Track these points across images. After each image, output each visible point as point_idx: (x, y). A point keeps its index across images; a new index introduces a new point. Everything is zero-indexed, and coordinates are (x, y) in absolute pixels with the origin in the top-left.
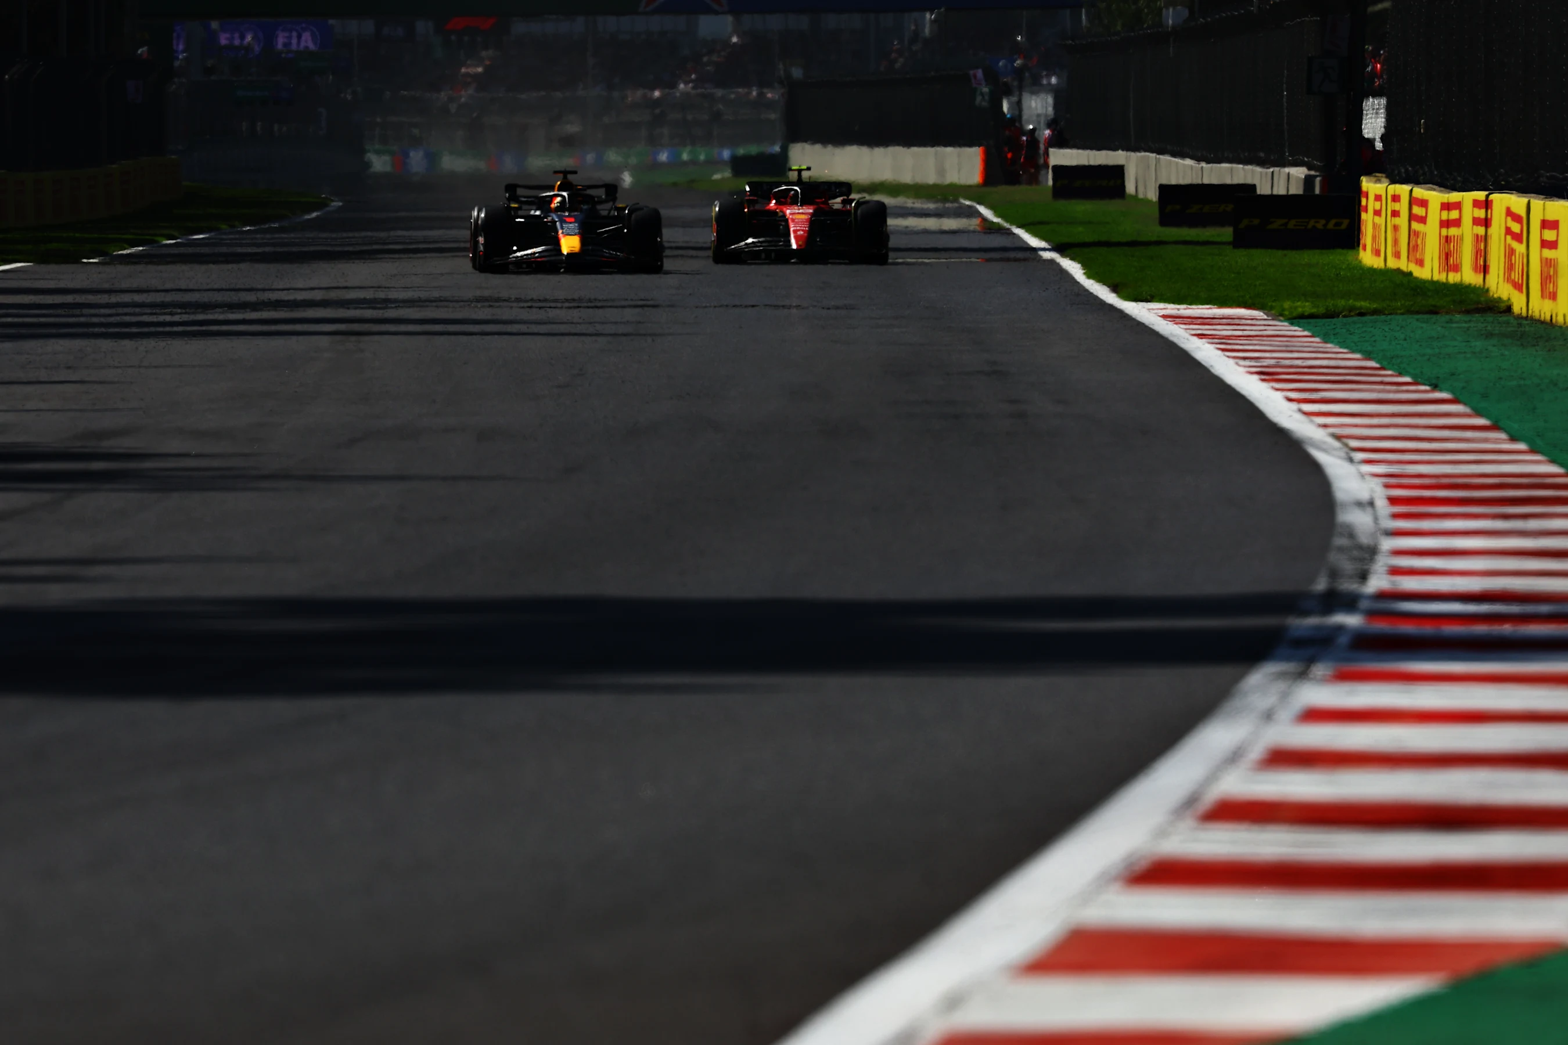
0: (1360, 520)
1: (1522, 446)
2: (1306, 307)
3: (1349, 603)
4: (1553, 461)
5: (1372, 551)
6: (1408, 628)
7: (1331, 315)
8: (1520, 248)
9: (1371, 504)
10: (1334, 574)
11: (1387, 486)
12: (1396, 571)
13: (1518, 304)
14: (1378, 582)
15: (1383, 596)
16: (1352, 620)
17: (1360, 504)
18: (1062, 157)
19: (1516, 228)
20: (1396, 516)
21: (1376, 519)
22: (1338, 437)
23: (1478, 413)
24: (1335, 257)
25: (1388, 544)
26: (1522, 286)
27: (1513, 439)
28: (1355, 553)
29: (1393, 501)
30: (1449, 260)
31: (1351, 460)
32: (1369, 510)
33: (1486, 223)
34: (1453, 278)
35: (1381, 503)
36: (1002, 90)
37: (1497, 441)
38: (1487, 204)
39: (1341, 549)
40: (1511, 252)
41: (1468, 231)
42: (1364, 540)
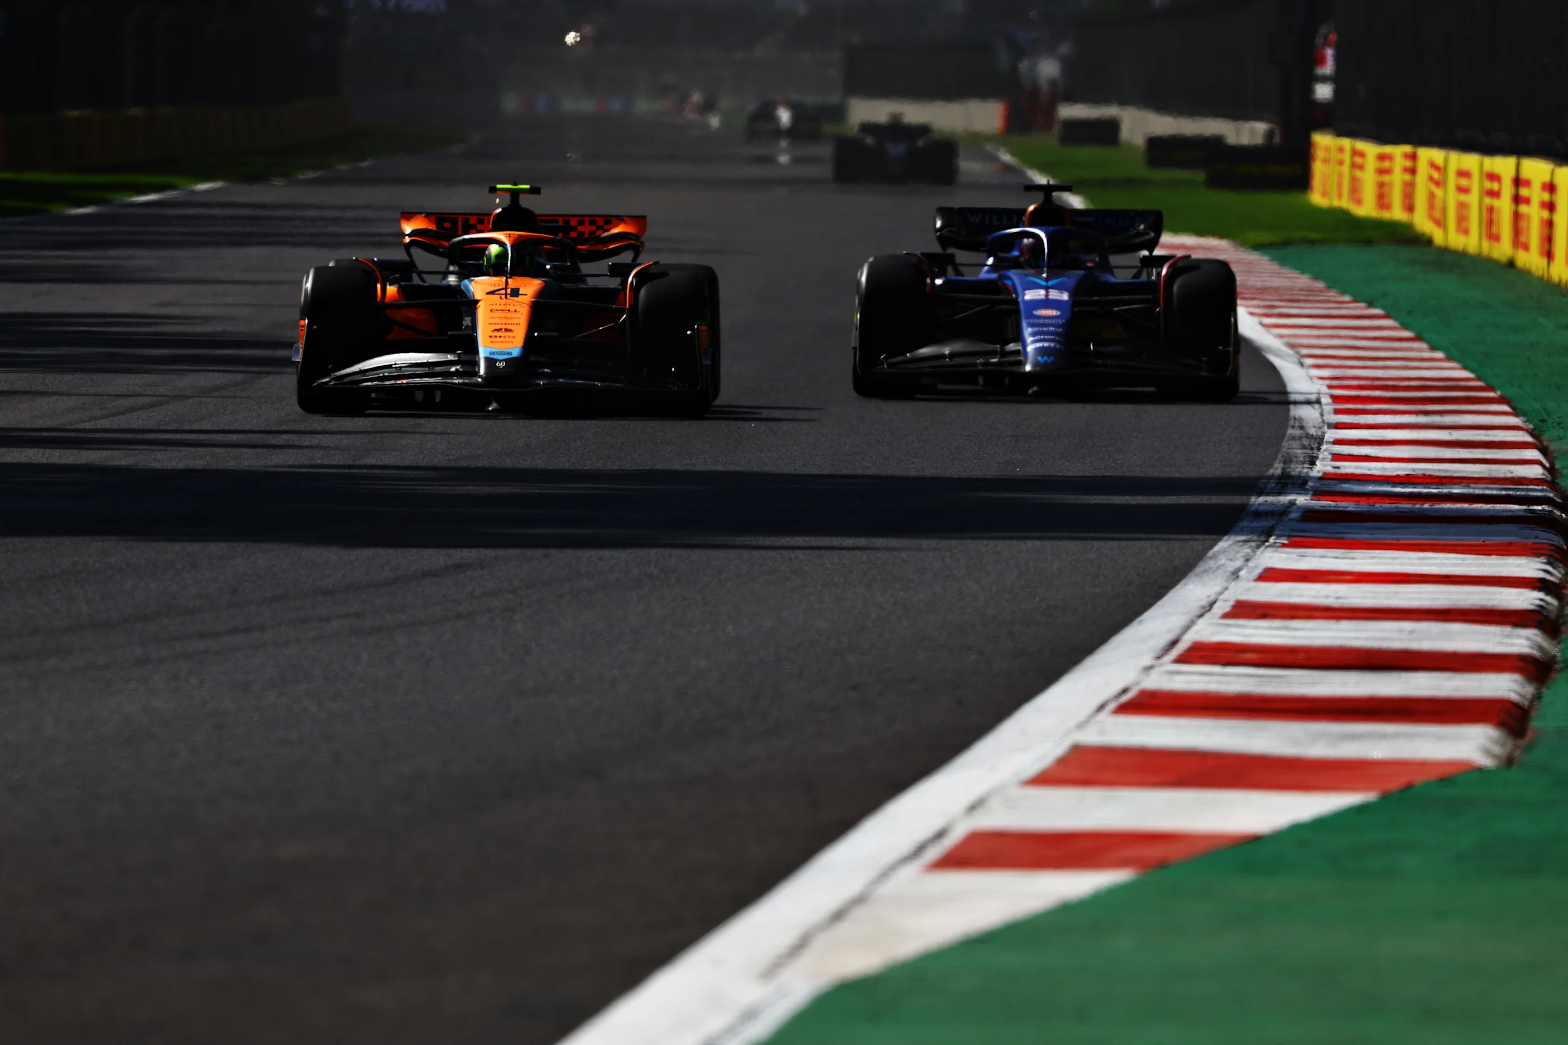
0: (1308, 414)
1: (1440, 355)
2: (1265, 237)
3: (1300, 484)
4: (1465, 368)
5: (1320, 440)
6: (1348, 505)
7: (1286, 243)
8: (1438, 192)
9: (1318, 402)
10: (1288, 460)
11: (1330, 387)
12: (1337, 457)
13: (1438, 237)
14: (1323, 466)
15: (1325, 477)
16: (1302, 500)
17: (1309, 402)
18: (1071, 111)
19: (1436, 175)
20: (1337, 412)
21: (1322, 415)
22: (1292, 346)
23: (1405, 327)
24: (1292, 198)
25: (1331, 435)
26: (1440, 223)
27: (1433, 348)
28: (1306, 442)
29: (1335, 399)
30: (1383, 200)
31: (1302, 365)
32: (1316, 406)
33: (1413, 171)
34: (1386, 215)
35: (1326, 400)
36: (1019, 52)
37: (1419, 350)
38: (1413, 157)
39: (1293, 438)
40: (1432, 196)
41: (1397, 178)
42: (1312, 431)
